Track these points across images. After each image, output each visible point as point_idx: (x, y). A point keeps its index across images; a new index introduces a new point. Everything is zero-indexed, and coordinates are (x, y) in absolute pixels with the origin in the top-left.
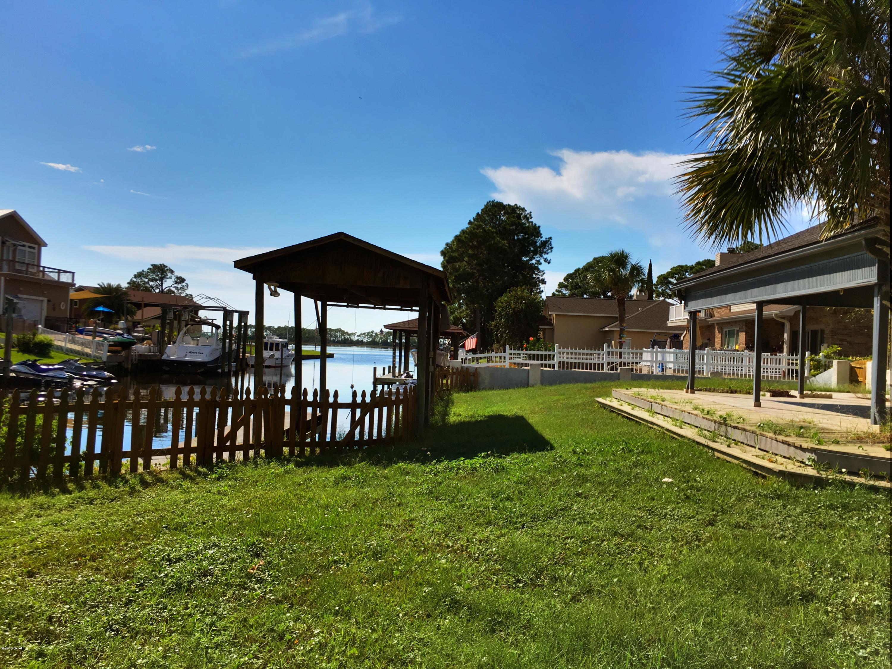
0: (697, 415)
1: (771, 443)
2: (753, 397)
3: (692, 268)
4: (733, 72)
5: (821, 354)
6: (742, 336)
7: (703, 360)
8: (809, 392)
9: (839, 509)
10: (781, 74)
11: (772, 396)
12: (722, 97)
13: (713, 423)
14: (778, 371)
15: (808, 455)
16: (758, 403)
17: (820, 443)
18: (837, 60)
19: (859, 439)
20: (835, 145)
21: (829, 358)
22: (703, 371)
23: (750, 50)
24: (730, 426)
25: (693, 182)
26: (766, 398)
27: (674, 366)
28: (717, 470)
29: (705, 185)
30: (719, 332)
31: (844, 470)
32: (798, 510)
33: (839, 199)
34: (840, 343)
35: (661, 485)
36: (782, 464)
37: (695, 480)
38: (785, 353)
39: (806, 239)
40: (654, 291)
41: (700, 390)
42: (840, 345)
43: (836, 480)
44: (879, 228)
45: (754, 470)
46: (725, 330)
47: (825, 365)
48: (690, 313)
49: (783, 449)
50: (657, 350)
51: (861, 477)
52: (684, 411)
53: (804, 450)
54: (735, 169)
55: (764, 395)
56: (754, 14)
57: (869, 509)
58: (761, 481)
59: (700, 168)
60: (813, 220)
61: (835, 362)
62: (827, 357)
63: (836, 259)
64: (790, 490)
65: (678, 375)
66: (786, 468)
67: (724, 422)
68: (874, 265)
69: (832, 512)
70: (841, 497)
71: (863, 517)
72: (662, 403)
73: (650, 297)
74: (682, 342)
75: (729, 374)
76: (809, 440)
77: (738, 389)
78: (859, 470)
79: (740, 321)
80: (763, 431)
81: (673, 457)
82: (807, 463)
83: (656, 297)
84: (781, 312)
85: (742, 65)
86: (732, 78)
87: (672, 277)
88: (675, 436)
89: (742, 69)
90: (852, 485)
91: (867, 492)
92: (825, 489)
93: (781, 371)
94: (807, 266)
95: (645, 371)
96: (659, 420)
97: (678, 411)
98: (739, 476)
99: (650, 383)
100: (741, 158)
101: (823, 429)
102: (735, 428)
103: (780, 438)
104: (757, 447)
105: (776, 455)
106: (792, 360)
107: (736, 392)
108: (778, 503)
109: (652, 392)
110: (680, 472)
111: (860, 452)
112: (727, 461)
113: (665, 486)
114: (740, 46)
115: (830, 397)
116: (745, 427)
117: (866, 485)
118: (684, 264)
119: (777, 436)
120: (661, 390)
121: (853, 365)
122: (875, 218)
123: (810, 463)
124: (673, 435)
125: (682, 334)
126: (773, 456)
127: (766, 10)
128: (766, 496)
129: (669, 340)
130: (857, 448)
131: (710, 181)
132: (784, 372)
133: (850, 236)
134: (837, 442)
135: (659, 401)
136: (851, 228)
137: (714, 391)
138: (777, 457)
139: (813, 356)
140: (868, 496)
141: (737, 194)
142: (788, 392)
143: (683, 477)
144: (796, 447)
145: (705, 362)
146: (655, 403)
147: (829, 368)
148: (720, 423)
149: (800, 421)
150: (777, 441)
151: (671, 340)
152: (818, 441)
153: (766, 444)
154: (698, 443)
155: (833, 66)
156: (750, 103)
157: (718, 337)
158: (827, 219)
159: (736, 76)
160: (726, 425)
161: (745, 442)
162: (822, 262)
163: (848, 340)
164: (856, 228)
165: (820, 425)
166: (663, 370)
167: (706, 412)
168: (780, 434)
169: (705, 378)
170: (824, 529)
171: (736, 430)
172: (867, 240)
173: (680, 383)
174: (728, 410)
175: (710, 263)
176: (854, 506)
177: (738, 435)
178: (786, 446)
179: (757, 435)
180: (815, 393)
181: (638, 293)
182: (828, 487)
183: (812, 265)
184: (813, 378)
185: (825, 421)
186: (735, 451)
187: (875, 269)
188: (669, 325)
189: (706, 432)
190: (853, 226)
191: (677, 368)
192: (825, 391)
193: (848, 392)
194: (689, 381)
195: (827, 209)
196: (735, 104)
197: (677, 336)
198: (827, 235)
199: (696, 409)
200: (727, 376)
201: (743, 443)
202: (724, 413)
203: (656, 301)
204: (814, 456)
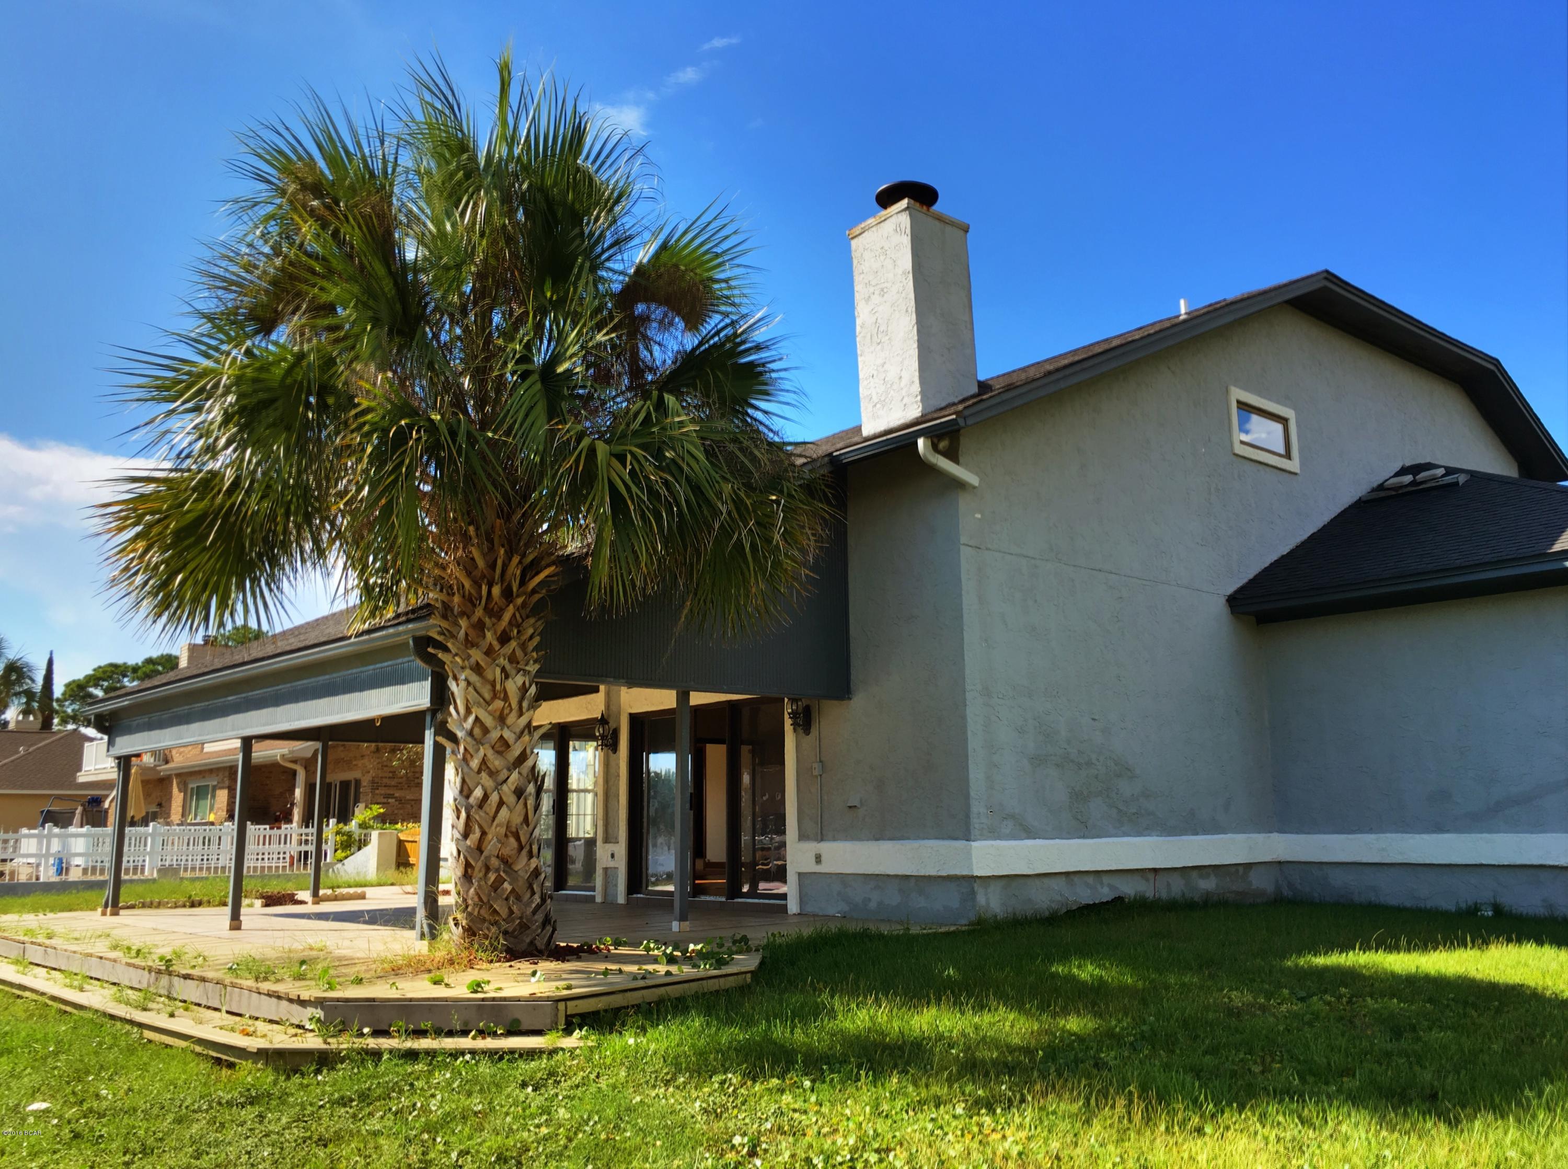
0: (115, 961)
1: (250, 997)
2: (228, 910)
3: (135, 669)
4: (205, 339)
5: (353, 823)
6: (222, 796)
7: (145, 845)
8: (329, 892)
9: (354, 1103)
10: (285, 360)
11: (267, 905)
12: (185, 377)
13: (146, 972)
14: (281, 856)
15: (310, 1011)
16: (236, 922)
17: (331, 988)
18: (372, 356)
19: (396, 971)
20: (367, 488)
21: (367, 828)
22: (143, 866)
23: (238, 308)
24: (178, 976)
25: (126, 518)
26: (252, 910)
27: (87, 861)
28: (144, 1068)
29: (150, 526)
30: (180, 791)
31: (366, 1030)
32: (284, 1120)
33: (377, 571)
34: (385, 800)
35: (24, 1119)
36: (264, 1036)
37: (97, 1096)
38: (295, 825)
39: (327, 631)
40: (57, 712)
41: (132, 907)
42: (383, 804)
43: (353, 1050)
44: (432, 621)
45: (215, 1054)
46: (190, 786)
47: (360, 840)
48: (119, 758)
49: (270, 1008)
50: (50, 830)
51: (393, 1037)
52: (91, 955)
53: (302, 1003)
54: (202, 505)
55: (251, 906)
56: (245, 250)
57: (401, 1092)
58: (225, 1072)
59: (142, 496)
60: (336, 602)
61: (375, 835)
62: (363, 826)
63: (371, 667)
64: (275, 1083)
65: (93, 878)
66: (271, 1042)
67: (167, 969)
68: (426, 679)
69: (343, 1110)
70: (359, 1080)
71: (390, 1109)
72: (48, 942)
73: (46, 725)
74: (106, 811)
75: (193, 869)
76: (313, 983)
77: (205, 899)
78: (390, 1026)
79: (218, 769)
80: (237, 977)
81: (56, 1054)
82: (307, 1027)
83: (60, 724)
84: (291, 752)
85: (220, 329)
86: (203, 348)
87: (96, 686)
88: (68, 1009)
89: (221, 336)
90: (376, 1055)
91: (401, 1062)
92: (333, 1069)
93: (287, 856)
94: (327, 677)
95: (23, 877)
96: (38, 980)
97: (78, 956)
98: (185, 1072)
99: (28, 900)
100: (212, 489)
101: (340, 959)
102: (187, 977)
103: (265, 986)
104: (224, 1009)
105: (257, 1019)
106: (307, 835)
107: (200, 904)
108: (249, 1113)
109: (30, 920)
110: (68, 1083)
111: (392, 994)
112: (167, 1046)
113: (31, 1120)
114: (220, 299)
115: (362, 897)
116: (204, 974)
117: (399, 1050)
118: (119, 661)
119: (260, 985)
120: (51, 915)
121: (403, 837)
122: (428, 605)
123: (311, 1027)
124: (63, 1007)
125: (107, 796)
126: (250, 1022)
127: (267, 250)
128: (230, 1104)
129: (79, 810)
130: (389, 986)
131: (159, 521)
132: (292, 858)
133: (391, 631)
134: (359, 981)
135: (41, 939)
136: (394, 618)
137: (159, 905)
138: (258, 1023)
139: (341, 825)
140: (400, 1070)
141: (205, 549)
142: (293, 895)
143: (74, 1093)
144: (291, 1001)
145: (148, 849)
146: (32, 943)
147: (365, 845)
148: (159, 972)
149: (303, 950)
150: (259, 993)
151: (84, 810)
152: (328, 983)
153: (240, 1001)
154: (112, 1017)
155: (366, 365)
156: (231, 398)
157: (177, 797)
158: (358, 602)
159: (210, 346)
160: (170, 974)
161: (204, 1003)
162: (350, 672)
163: (397, 795)
164: (401, 620)
165: (338, 952)
166: (60, 872)
167: (133, 953)
168: (266, 979)
169: (146, 881)
170: (325, 1146)
171: (189, 982)
172: (417, 640)
173: (91, 895)
174: (177, 945)
175: (170, 662)
176: (379, 1091)
177: (190, 991)
178: (274, 1000)
179: (225, 986)
180: (338, 891)
181: (21, 717)
182: (339, 1066)
183: (335, 675)
184: (339, 865)
185: (347, 943)
186: (183, 1024)
187: (427, 684)
188: (82, 778)
189: (130, 992)
190: (398, 616)
191: (90, 864)
192: (356, 886)
193: (392, 884)
194: (108, 892)
195: (358, 586)
196: (205, 394)
197: (96, 801)
198: (359, 627)
199: (115, 947)
200: (188, 874)
201: (199, 1005)
202: (167, 951)
203: (60, 731)
204: (319, 1013)
